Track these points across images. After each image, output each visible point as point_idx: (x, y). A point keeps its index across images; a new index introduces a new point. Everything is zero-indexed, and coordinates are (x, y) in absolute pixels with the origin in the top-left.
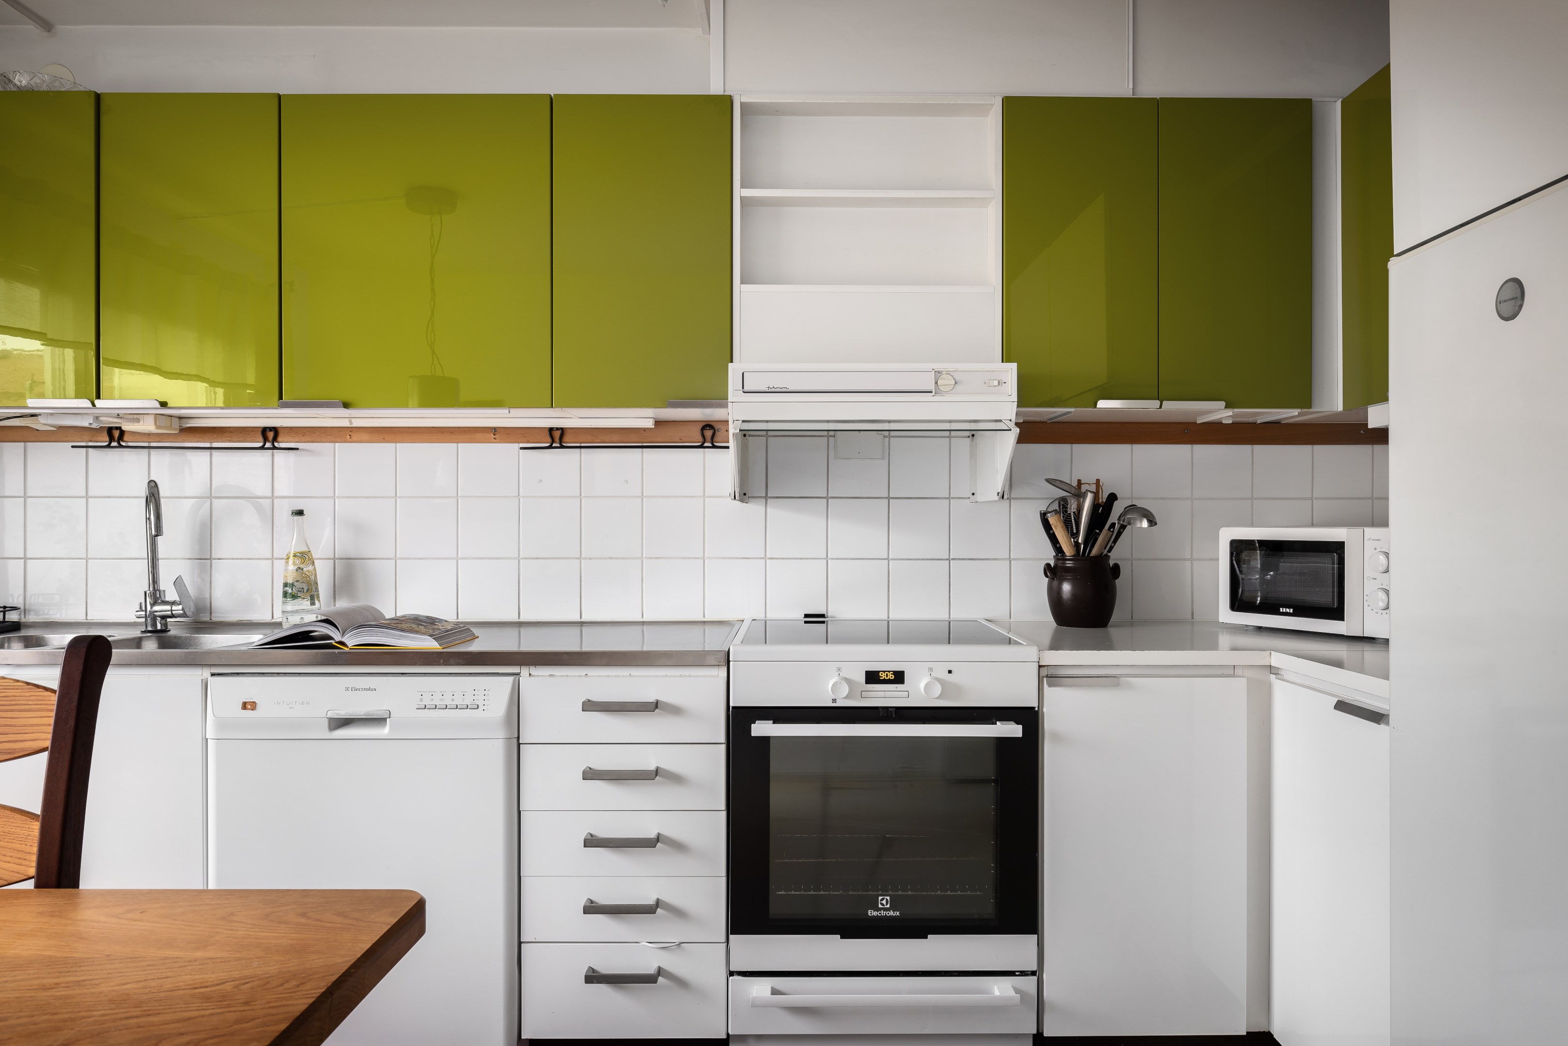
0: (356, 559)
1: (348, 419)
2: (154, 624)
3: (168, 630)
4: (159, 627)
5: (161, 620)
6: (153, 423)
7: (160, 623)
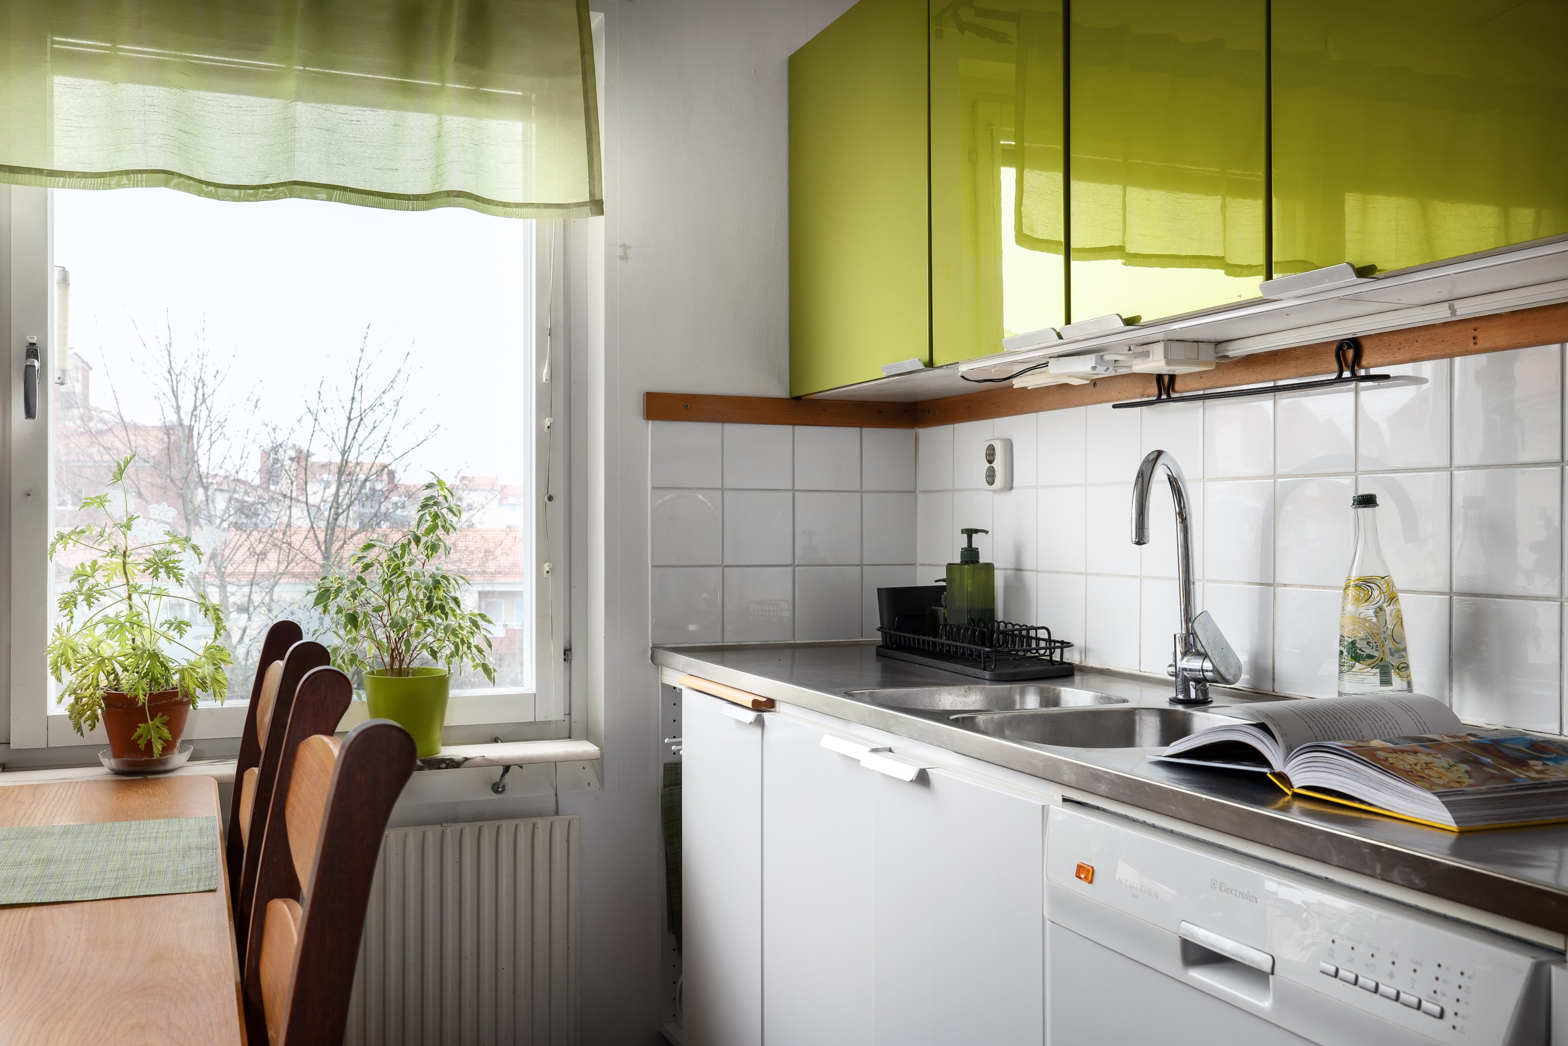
0: (1488, 596)
1: (1447, 305)
2: (1187, 691)
3: (1209, 700)
4: (1193, 695)
5: (1196, 686)
6: (1162, 357)
7: (1195, 689)
